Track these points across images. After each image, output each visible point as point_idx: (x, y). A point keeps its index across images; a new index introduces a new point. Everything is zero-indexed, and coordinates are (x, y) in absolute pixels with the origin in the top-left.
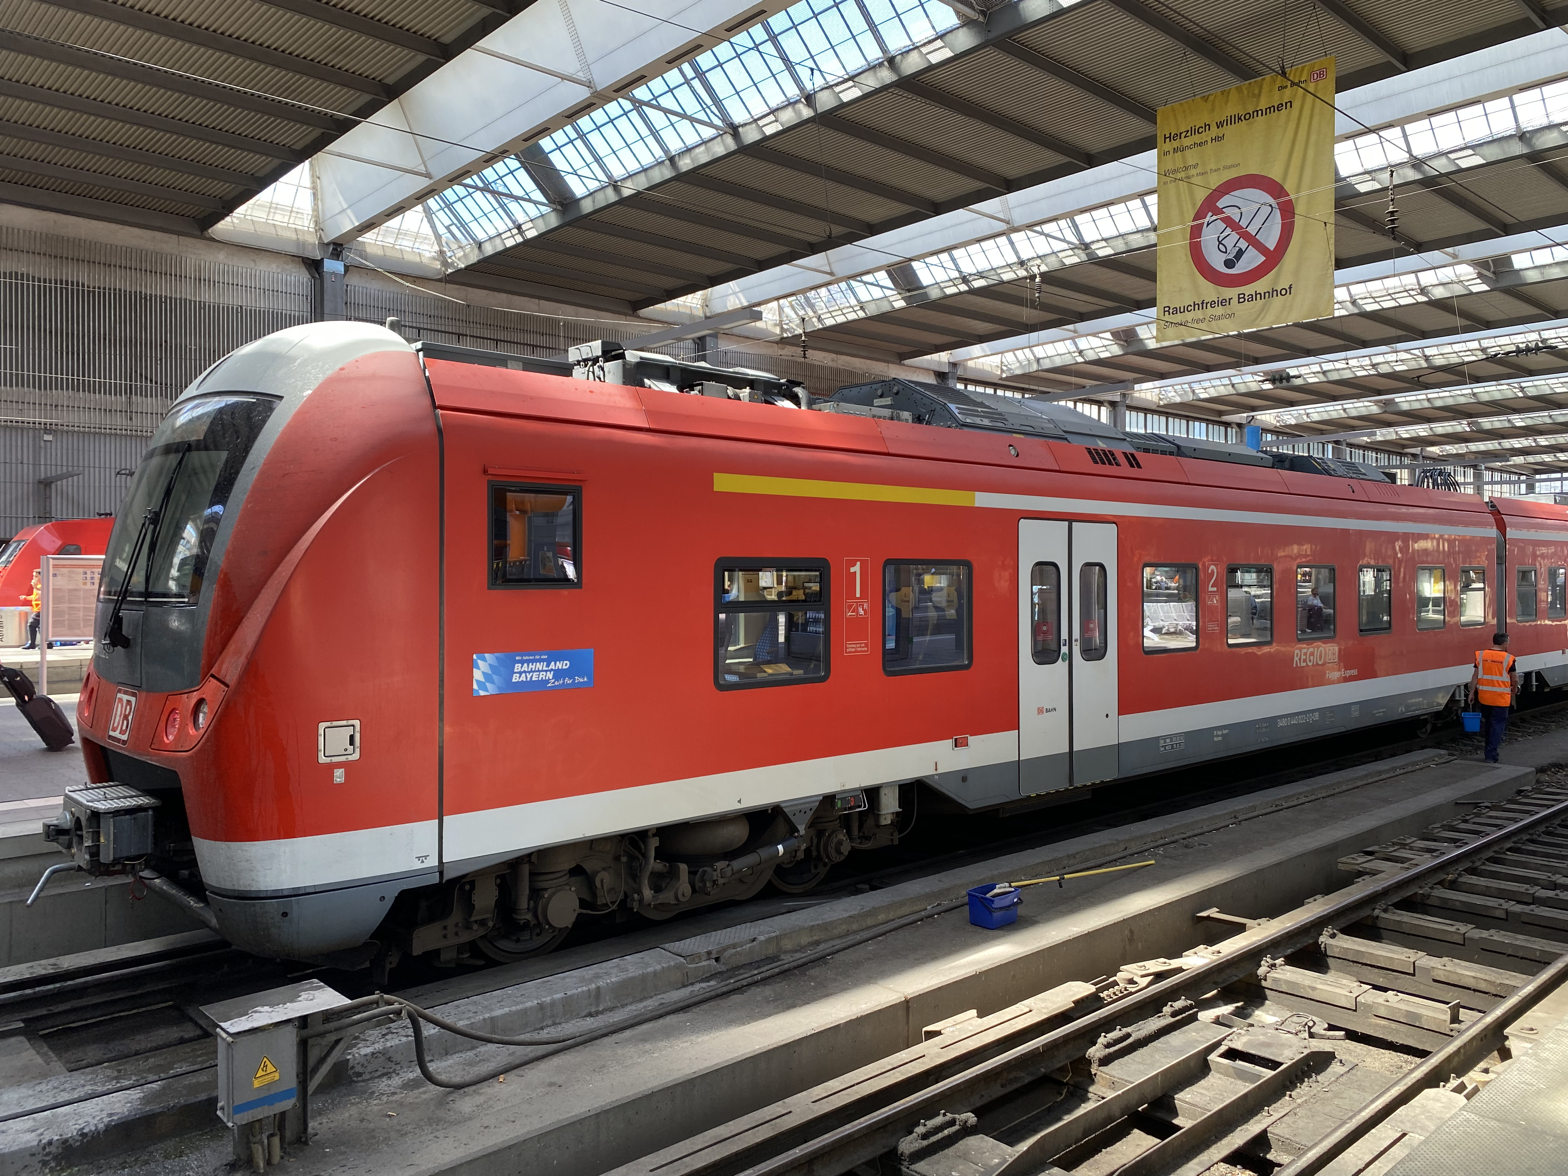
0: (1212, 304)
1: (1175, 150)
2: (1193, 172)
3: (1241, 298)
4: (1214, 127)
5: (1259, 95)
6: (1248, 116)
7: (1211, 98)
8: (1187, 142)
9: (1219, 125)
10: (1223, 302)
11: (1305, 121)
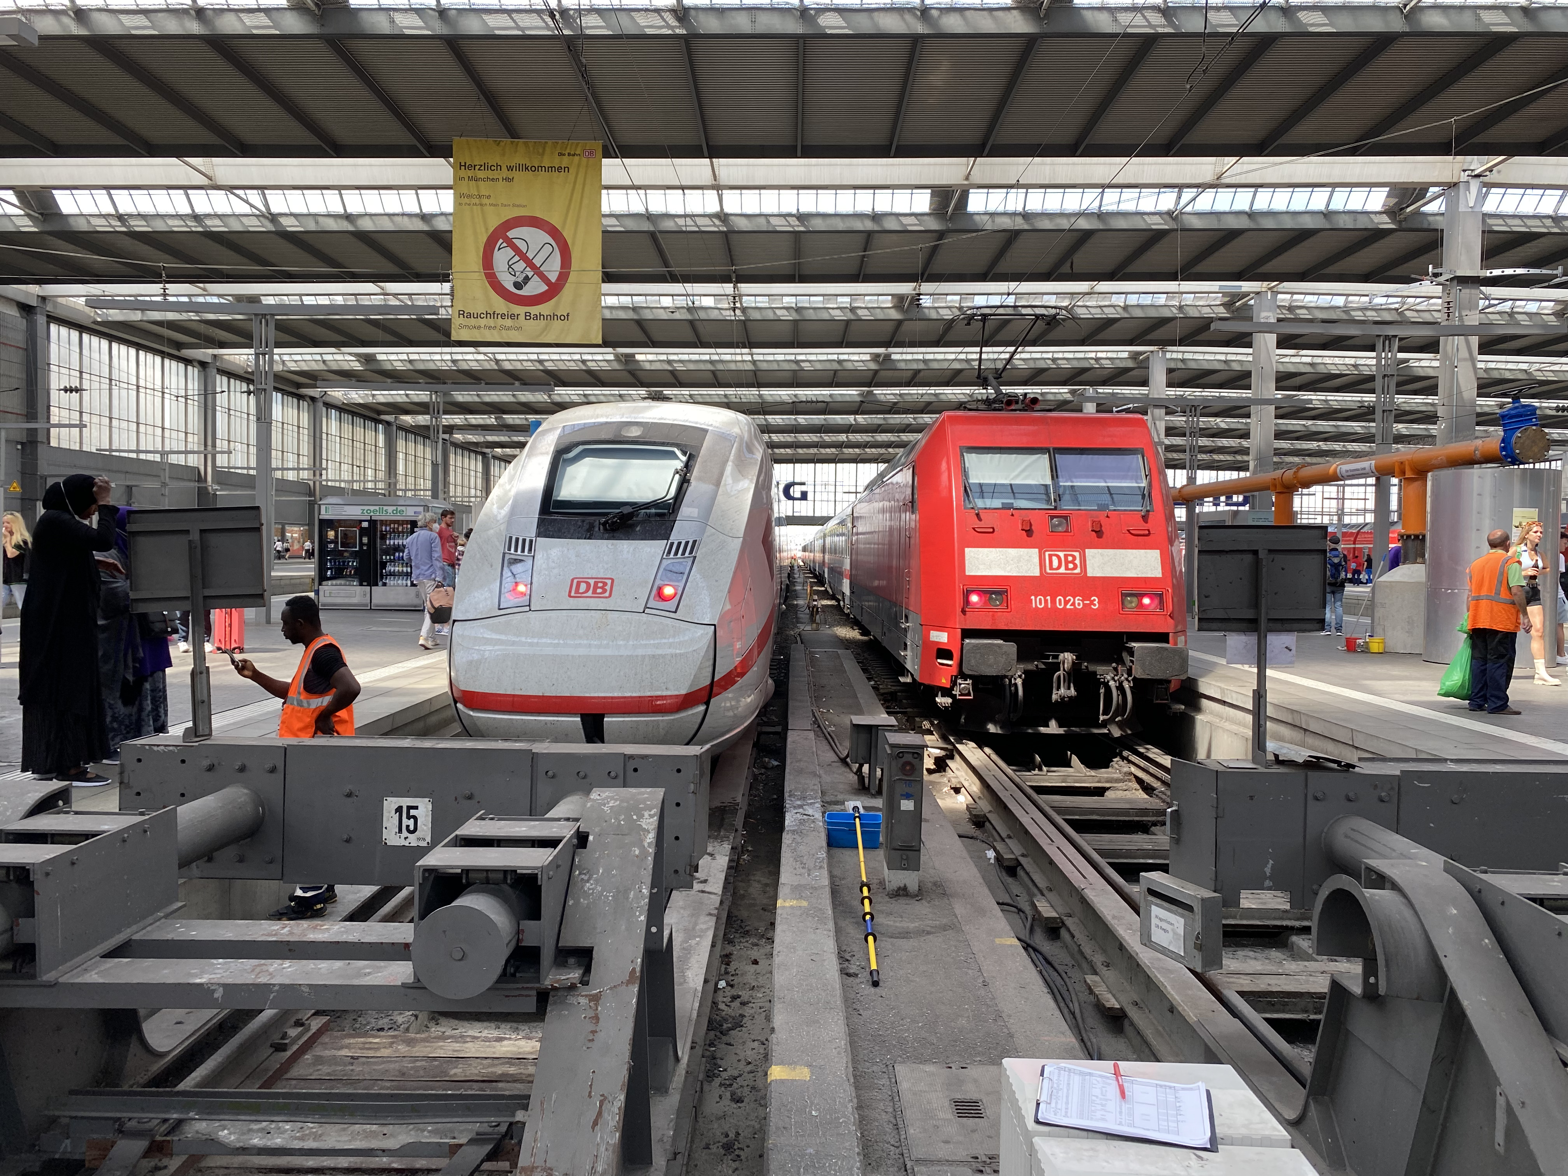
0: (503, 316)
1: (470, 179)
2: (485, 201)
3: (528, 316)
4: (504, 168)
5: (543, 154)
6: (535, 169)
7: (502, 144)
8: (481, 174)
9: (510, 168)
10: (512, 316)
11: (579, 186)
